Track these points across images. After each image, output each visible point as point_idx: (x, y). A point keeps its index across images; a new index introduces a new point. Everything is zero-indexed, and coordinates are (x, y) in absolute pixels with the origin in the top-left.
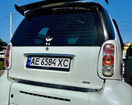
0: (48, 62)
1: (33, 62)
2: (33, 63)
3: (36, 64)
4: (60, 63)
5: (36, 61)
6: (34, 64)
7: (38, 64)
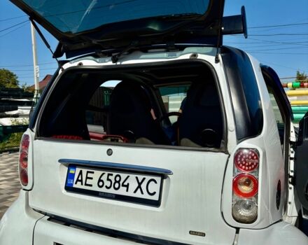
0: (113, 182)
1: (80, 179)
2: (80, 181)
3: (86, 185)
4: (139, 187)
5: (87, 178)
6: (82, 184)
7: (91, 185)
